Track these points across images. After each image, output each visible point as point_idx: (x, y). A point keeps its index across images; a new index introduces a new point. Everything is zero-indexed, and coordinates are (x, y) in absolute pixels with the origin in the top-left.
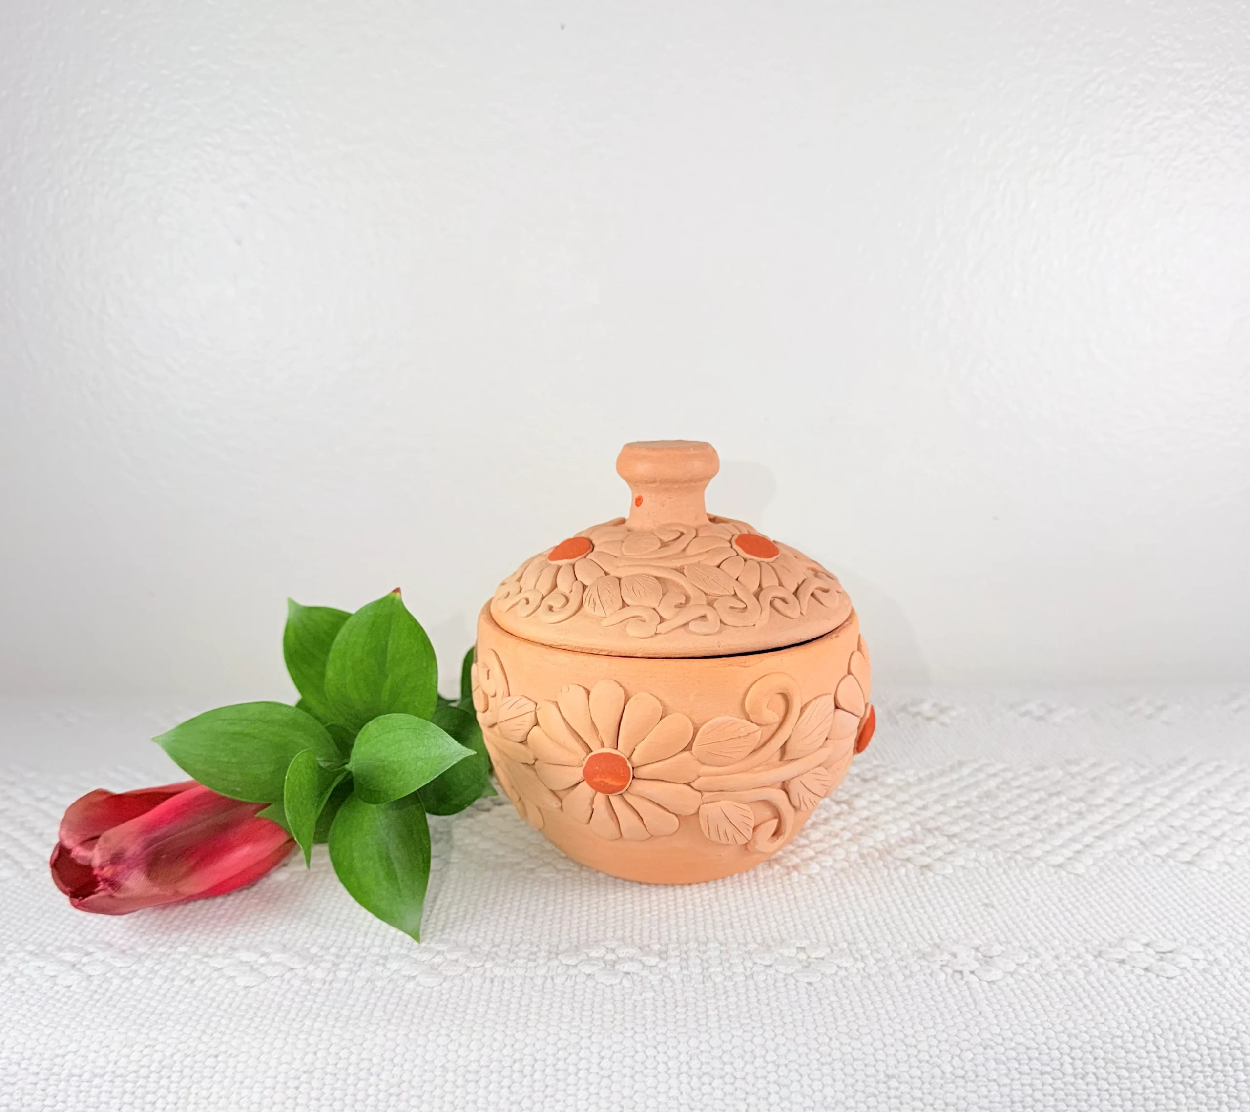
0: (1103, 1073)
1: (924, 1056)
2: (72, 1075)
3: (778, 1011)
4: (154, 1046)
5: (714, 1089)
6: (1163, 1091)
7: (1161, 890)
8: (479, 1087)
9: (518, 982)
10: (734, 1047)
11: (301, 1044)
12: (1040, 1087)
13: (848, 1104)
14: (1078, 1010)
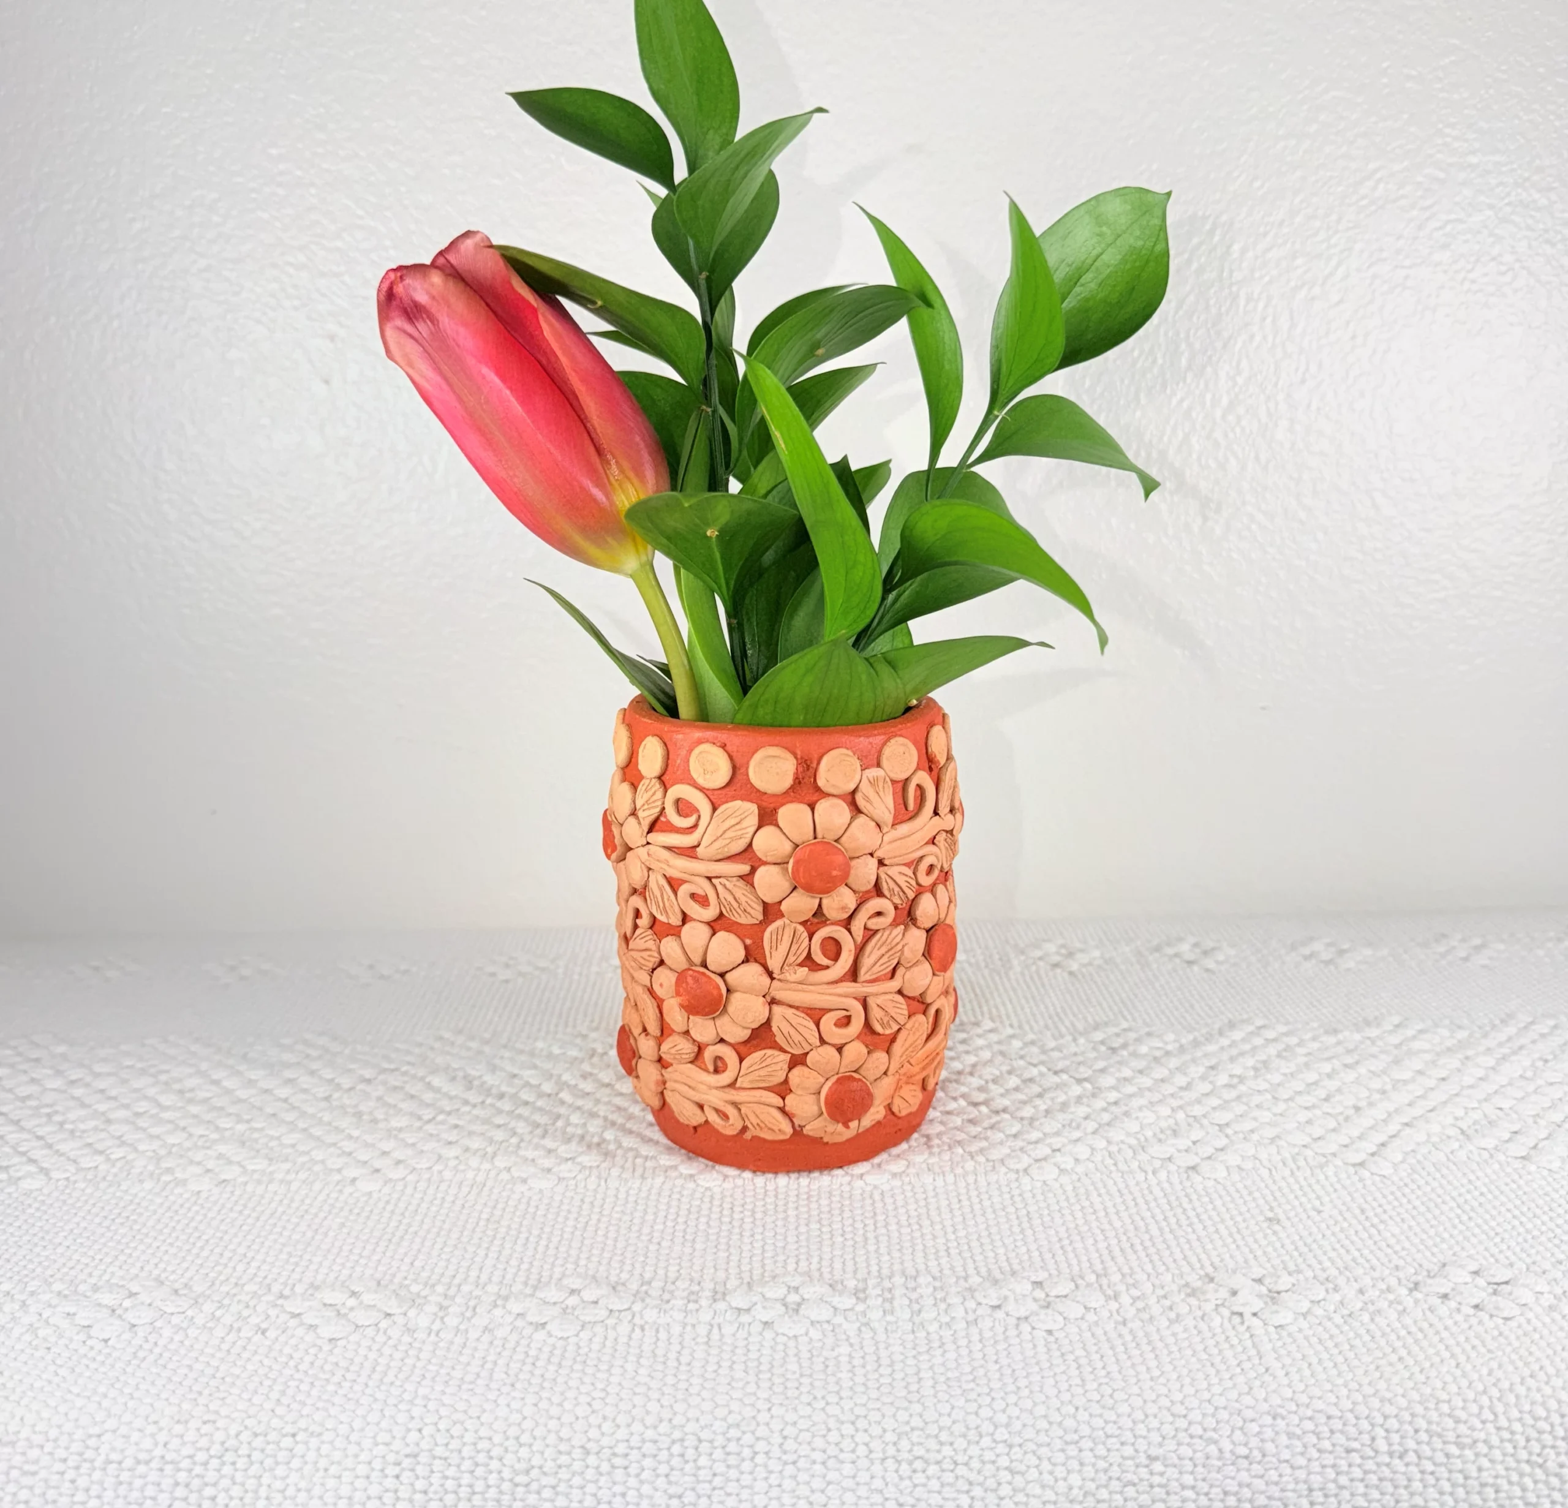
0: (1426, 1450)
1: (1197, 1430)
2: (109, 1462)
3: (1009, 1371)
4: (214, 1422)
5: (928, 1478)
6: (1503, 1472)
7: (1490, 1196)
8: (629, 1475)
9: (676, 1329)
10: (954, 1422)
11: (401, 1418)
12: (1345, 1468)
13: (1099, 1497)
14: (1391, 1364)
